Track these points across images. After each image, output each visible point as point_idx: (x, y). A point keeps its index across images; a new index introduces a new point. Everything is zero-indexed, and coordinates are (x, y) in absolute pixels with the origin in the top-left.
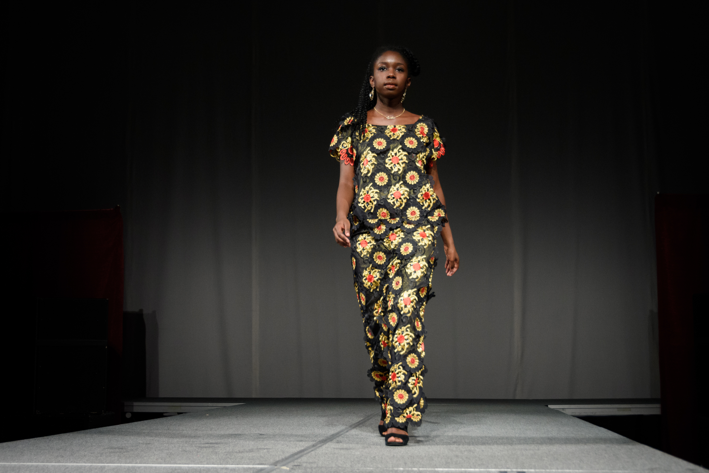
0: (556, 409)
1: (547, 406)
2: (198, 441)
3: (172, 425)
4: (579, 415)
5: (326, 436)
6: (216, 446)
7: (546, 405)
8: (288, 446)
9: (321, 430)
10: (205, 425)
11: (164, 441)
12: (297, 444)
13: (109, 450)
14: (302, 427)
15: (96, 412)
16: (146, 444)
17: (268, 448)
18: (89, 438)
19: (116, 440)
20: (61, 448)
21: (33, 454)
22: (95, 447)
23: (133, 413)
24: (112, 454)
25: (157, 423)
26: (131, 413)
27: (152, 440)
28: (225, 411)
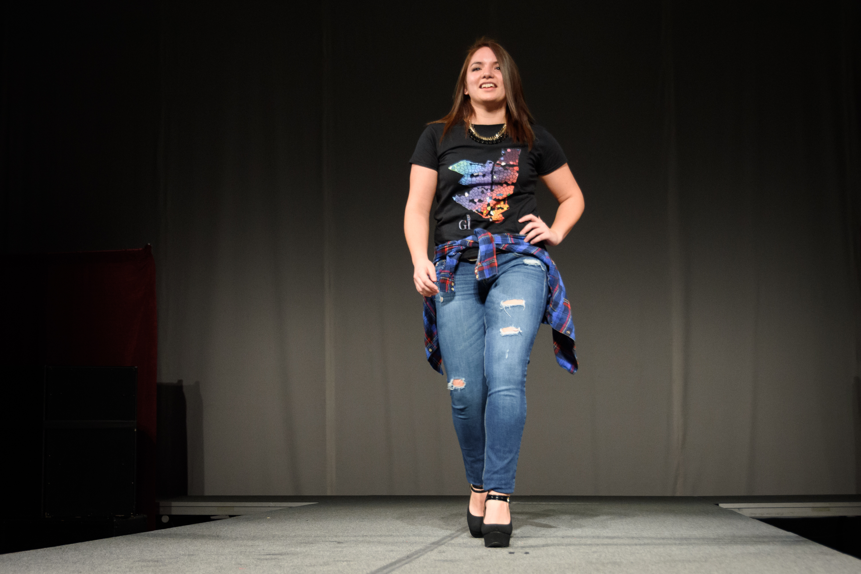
0: (731, 509)
1: (718, 505)
2: (256, 551)
3: (222, 531)
4: (761, 517)
5: (424, 544)
6: (281, 557)
7: (717, 503)
8: (374, 557)
9: (417, 537)
10: (266, 532)
11: (212, 552)
12: (386, 555)
13: (140, 563)
14: (393, 533)
15: (123, 516)
16: (189, 555)
17: (348, 560)
18: (114, 549)
19: (150, 550)
20: (79, 561)
21: (41, 568)
22: (122, 560)
23: (171, 517)
24: (144, 569)
25: (203, 529)
26: (168, 515)
27: (197, 550)
28: (291, 512)
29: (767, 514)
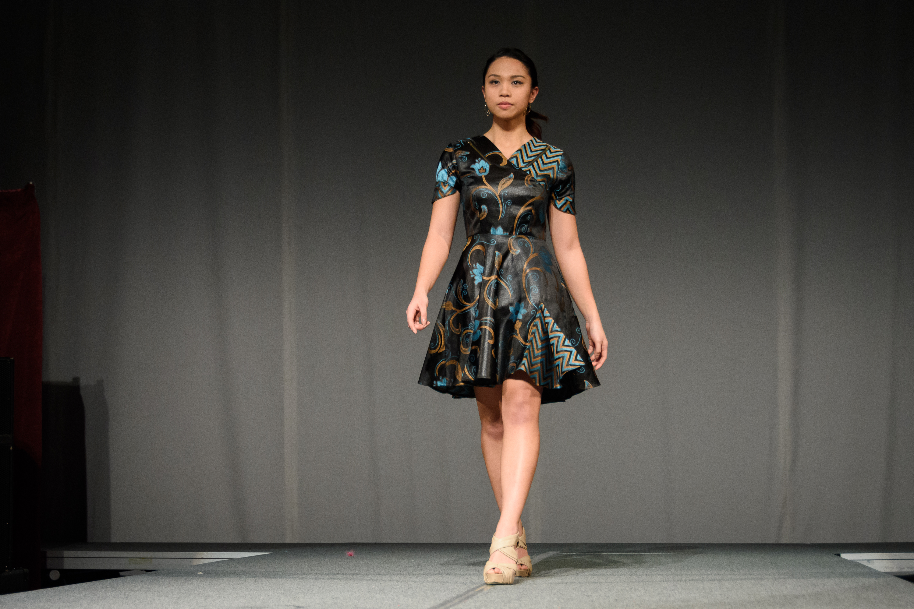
0: (855, 560)
1: (839, 555)
3: (133, 591)
4: (899, 572)
7: (837, 553)
9: (410, 600)
10: (196, 591)
14: (377, 594)
23: (63, 571)
25: (107, 588)
26: (59, 570)
28: (233, 565)
29: (909, 568)
